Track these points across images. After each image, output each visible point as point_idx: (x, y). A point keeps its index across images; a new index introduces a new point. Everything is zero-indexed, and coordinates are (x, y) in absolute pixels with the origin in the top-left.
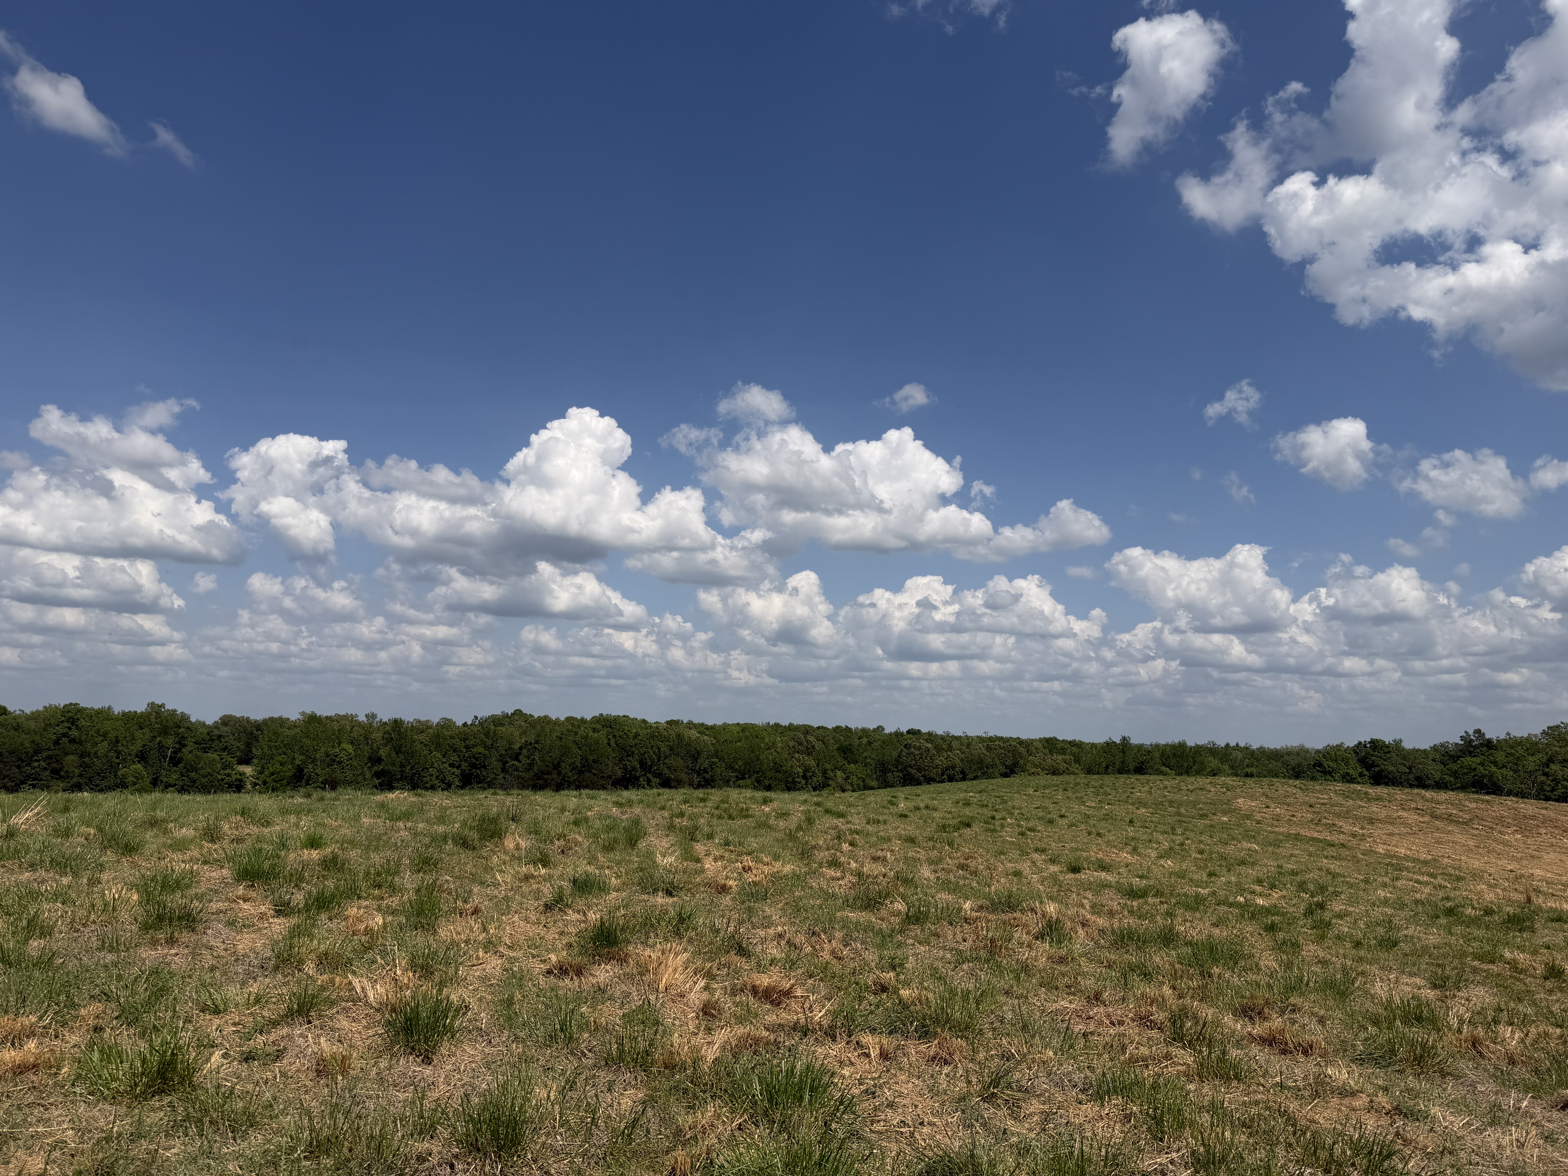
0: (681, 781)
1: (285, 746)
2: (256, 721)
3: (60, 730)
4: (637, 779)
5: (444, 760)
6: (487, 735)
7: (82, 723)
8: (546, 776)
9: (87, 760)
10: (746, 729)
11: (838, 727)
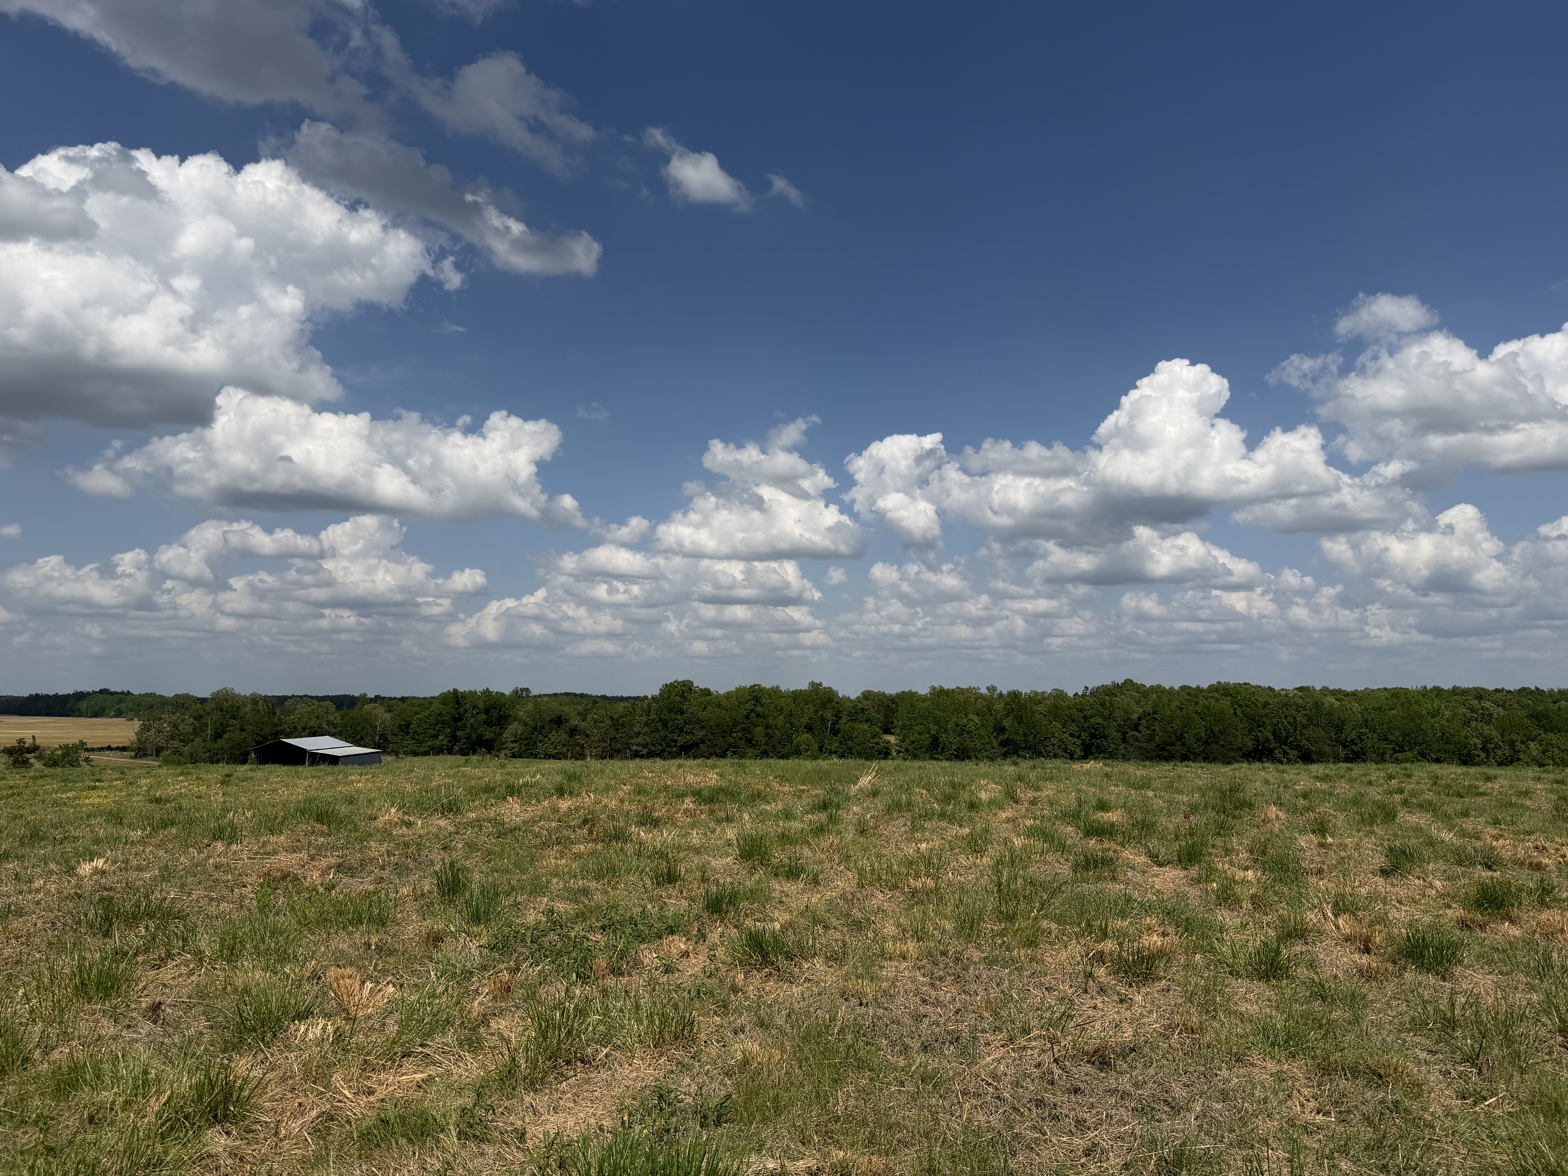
0: (1324, 754)
1: (920, 718)
2: (891, 695)
3: (749, 706)
4: (1271, 751)
5: (1064, 730)
6: (1103, 705)
7: (763, 700)
8: (1169, 748)
9: (770, 731)
10: (1398, 696)
11: (1523, 689)
